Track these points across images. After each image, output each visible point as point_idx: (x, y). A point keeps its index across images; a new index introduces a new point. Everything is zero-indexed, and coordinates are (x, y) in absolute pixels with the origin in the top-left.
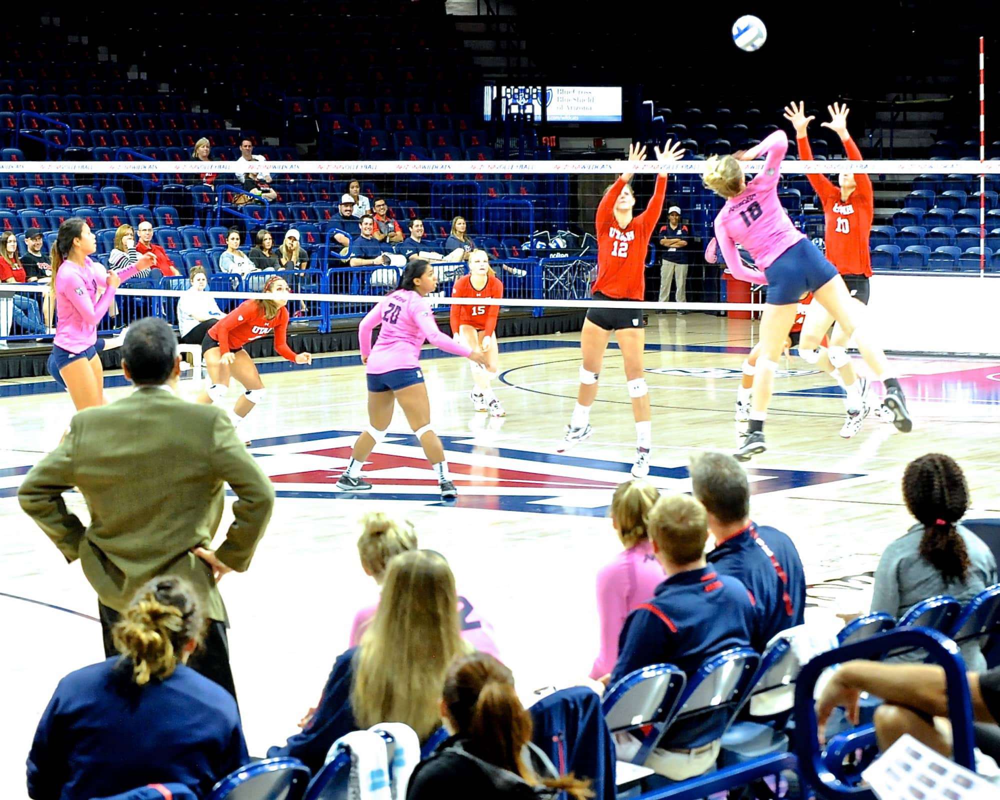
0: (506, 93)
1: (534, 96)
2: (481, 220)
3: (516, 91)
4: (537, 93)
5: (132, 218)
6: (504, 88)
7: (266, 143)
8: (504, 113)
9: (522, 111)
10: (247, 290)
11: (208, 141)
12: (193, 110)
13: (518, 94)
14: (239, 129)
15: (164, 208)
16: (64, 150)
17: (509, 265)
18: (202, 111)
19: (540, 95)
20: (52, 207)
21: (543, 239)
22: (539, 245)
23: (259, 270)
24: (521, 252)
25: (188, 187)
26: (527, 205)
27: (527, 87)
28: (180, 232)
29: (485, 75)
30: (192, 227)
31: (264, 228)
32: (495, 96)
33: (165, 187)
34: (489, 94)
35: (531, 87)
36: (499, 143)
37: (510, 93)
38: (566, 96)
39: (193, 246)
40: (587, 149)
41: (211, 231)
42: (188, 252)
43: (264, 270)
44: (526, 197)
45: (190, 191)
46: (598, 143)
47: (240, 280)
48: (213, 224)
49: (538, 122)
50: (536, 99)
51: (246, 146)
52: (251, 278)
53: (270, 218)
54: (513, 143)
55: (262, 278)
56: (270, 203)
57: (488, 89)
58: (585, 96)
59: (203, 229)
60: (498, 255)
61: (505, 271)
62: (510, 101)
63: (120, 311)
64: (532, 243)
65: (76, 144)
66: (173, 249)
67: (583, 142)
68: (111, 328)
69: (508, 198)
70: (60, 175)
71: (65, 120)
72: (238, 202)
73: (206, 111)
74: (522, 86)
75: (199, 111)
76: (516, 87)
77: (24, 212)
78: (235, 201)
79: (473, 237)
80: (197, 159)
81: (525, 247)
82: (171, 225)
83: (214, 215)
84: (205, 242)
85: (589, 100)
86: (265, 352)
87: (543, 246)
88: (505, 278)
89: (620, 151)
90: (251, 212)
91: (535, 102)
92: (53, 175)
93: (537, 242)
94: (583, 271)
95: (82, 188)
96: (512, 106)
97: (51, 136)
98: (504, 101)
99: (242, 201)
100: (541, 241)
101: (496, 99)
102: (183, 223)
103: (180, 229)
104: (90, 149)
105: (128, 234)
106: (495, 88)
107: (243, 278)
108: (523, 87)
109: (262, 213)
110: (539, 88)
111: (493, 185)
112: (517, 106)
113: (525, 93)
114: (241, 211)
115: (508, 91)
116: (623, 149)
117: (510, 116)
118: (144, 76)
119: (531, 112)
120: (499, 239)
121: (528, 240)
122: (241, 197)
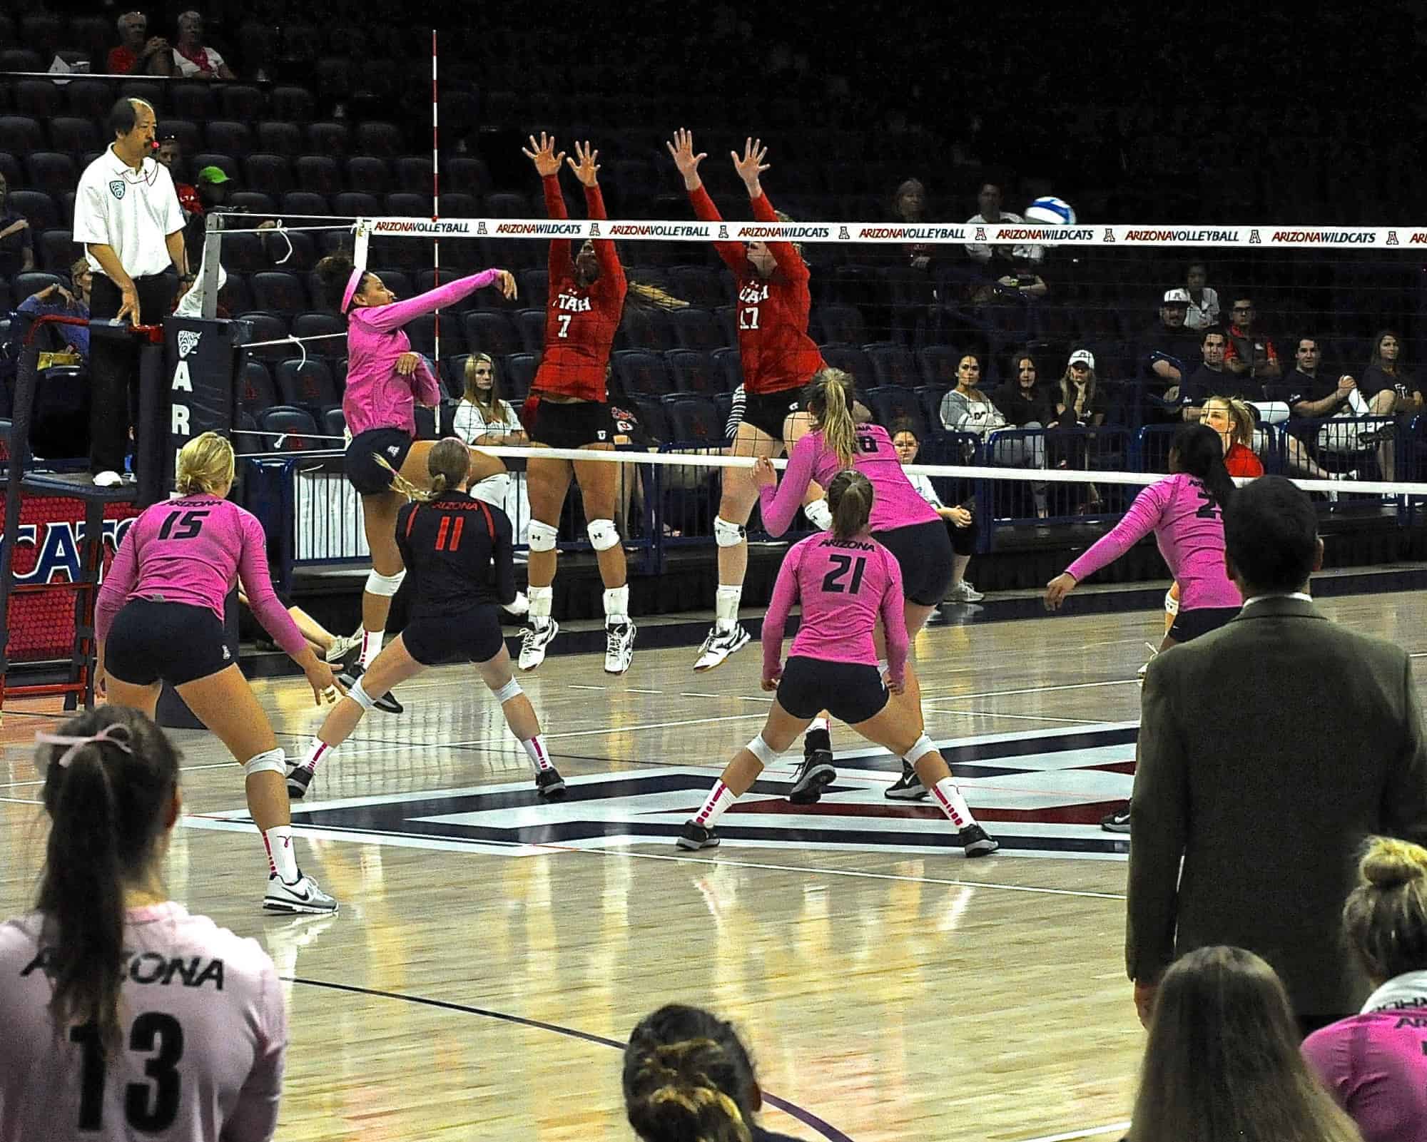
11: (920, 185)
14: (978, 163)
15: (837, 307)
18: (908, 129)
23: (1012, 427)
28: (867, 354)
31: (1023, 348)
33: (839, 270)
39: (890, 381)
42: (882, 391)
43: (1022, 428)
47: (977, 443)
48: (928, 341)
51: (988, 194)
52: (998, 442)
53: (1034, 330)
55: (1018, 442)
56: (1036, 302)
72: (976, 299)
73: (916, 129)
75: (903, 130)
79: (1411, 369)
82: (851, 342)
84: (912, 373)
99: (982, 297)
102: (871, 337)
103: (867, 348)
107: (984, 441)
109: (1020, 322)
114: (980, 316)
122: (980, 290)
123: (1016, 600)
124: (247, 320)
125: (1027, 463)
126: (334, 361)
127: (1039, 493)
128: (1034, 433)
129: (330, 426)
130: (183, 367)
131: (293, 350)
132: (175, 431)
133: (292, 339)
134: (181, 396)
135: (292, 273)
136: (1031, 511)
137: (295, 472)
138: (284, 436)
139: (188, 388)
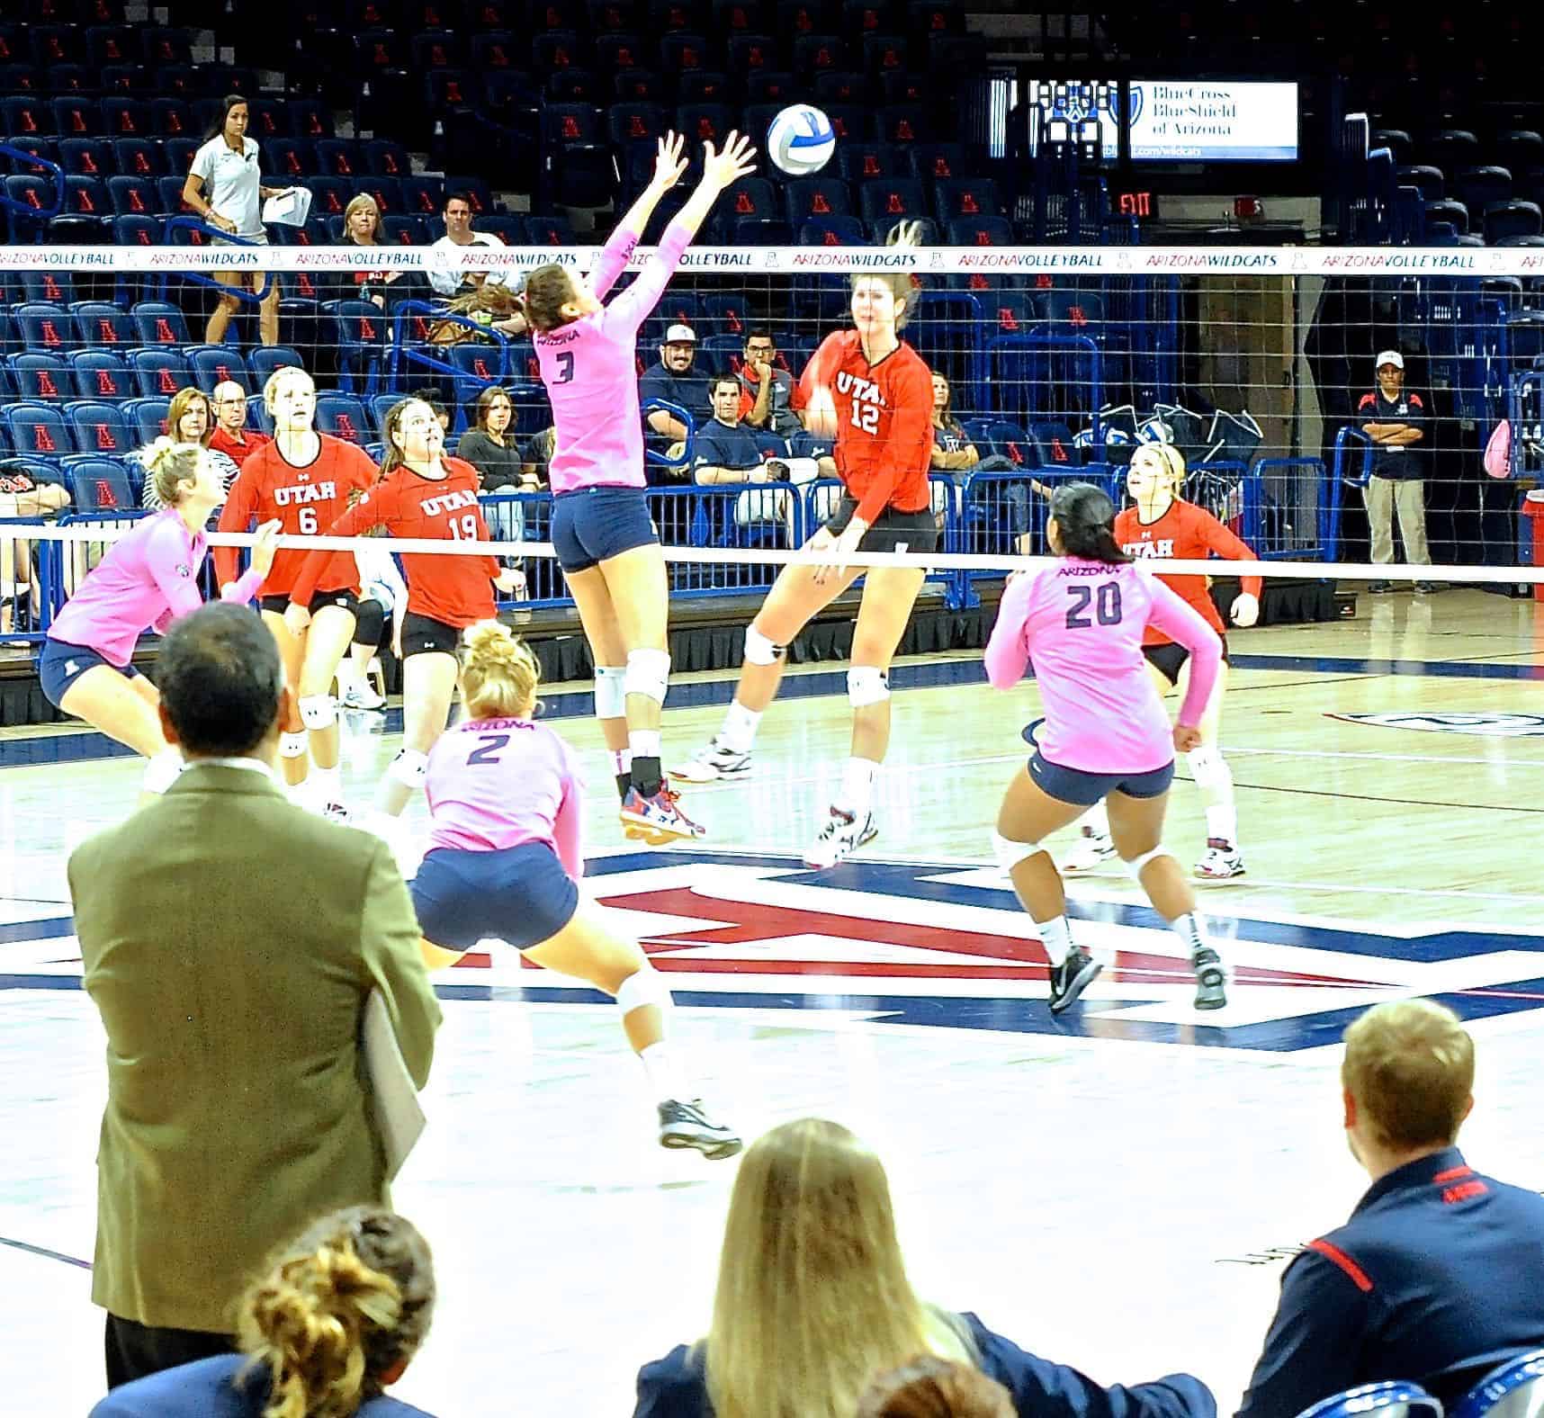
0: (1040, 96)
1: (1103, 103)
2: (983, 379)
3: (1062, 90)
4: (1108, 97)
5: (200, 371)
6: (1034, 84)
7: (502, 207)
8: (1034, 139)
9: (1074, 137)
12: (338, 133)
13: (1066, 97)
14: (441, 174)
16: (47, 220)
17: (1046, 482)
18: (357, 134)
19: (1114, 99)
20: (21, 348)
21: (1122, 422)
22: (1113, 436)
24: (1070, 451)
25: (327, 305)
26: (1085, 346)
27: (1086, 83)
29: (990, 56)
30: (339, 396)
32: (1014, 102)
34: (1001, 96)
35: (1094, 83)
36: (1025, 205)
37: (1049, 96)
38: (1174, 104)
40: (1220, 222)
41: (376, 401)
44: (1085, 329)
45: (330, 312)
46: (1245, 210)
48: (382, 387)
49: (1111, 160)
50: (1107, 109)
51: (455, 212)
53: (509, 372)
54: (1053, 208)
56: (511, 341)
57: (997, 87)
58: (1217, 104)
59: (358, 398)
60: (1019, 459)
61: (1036, 496)
62: (1048, 115)
64: (1096, 433)
65: (76, 206)
67: (1213, 206)
69: (1044, 329)
70: (39, 276)
71: (52, 153)
72: (439, 338)
73: (366, 135)
74: (1074, 79)
75: (351, 135)
76: (1061, 83)
78: (432, 338)
79: (962, 418)
80: (350, 242)
81: (1081, 441)
83: (385, 366)
84: (364, 428)
85: (1225, 113)
87: (1123, 438)
88: (1036, 509)
89: (1295, 227)
91: (1104, 116)
92: (26, 278)
93: (1108, 429)
94: (1212, 496)
95: (90, 307)
96: (1053, 125)
97: (20, 189)
98: (1034, 113)
100: (1117, 429)
101: (1016, 108)
104: (106, 220)
105: (191, 411)
106: (1014, 84)
108: (1078, 83)
110: (1113, 84)
111: (1009, 301)
112: (1063, 126)
113: (1082, 96)
114: (446, 359)
115: (1044, 90)
116: (1300, 222)
117: (1048, 147)
118: (228, 55)
119: (1094, 138)
120: (1023, 422)
121: (1087, 424)
122: (446, 327)
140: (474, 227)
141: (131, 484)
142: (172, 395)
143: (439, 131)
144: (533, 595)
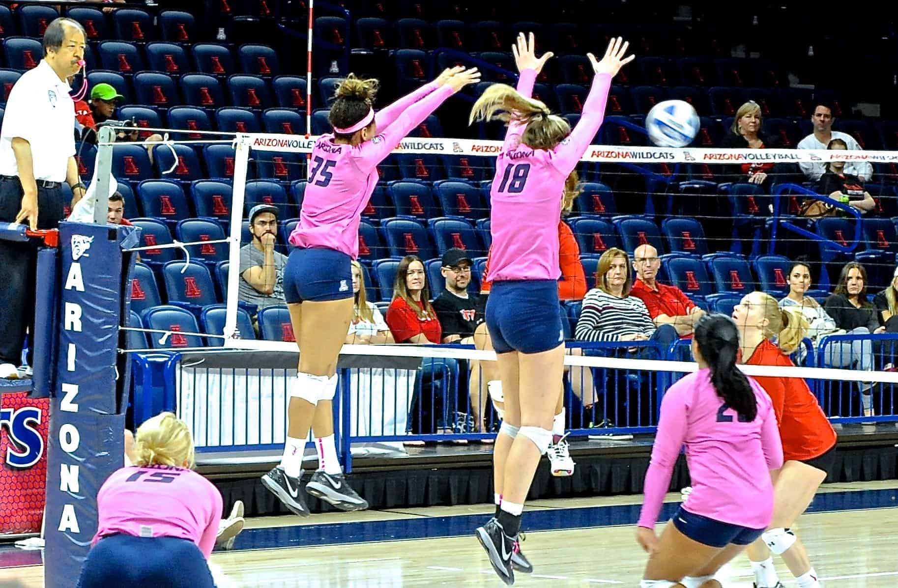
5: (624, 236)
7: (859, 112)
10: (821, 364)
11: (758, 107)
12: (734, 54)
14: (812, 87)
15: (679, 220)
18: (748, 55)
23: (842, 332)
25: (723, 186)
28: (707, 263)
30: (727, 256)
31: (852, 258)
33: (684, 185)
39: (728, 288)
41: (760, 261)
42: (721, 297)
43: (850, 333)
45: (725, 192)
48: (764, 250)
51: (821, 116)
52: (828, 345)
53: (862, 242)
55: (846, 346)
56: (864, 216)
59: (746, 258)
63: (600, 396)
66: (695, 292)
68: (586, 426)
72: (810, 213)
73: (754, 55)
75: (743, 55)
77: (440, 222)
78: (803, 212)
82: (692, 251)
83: (766, 233)
84: (750, 281)
86: (848, 472)
90: (830, 230)
99: (814, 211)
102: (711, 247)
103: (707, 257)
105: (617, 266)
107: (815, 344)
109: (849, 233)
114: (813, 229)
122: (814, 205)
123: (844, 493)
124: (137, 225)
125: (853, 366)
126: (214, 265)
127: (867, 393)
128: (862, 337)
129: (211, 326)
130: (75, 270)
131: (178, 254)
132: (68, 327)
133: (176, 244)
134: (74, 294)
135: (177, 183)
136: (857, 409)
137: (178, 366)
138: (168, 333)
139: (80, 288)
140: (835, 128)
141: (570, 320)
142: (601, 253)
143: (811, 53)
144: (877, 413)
